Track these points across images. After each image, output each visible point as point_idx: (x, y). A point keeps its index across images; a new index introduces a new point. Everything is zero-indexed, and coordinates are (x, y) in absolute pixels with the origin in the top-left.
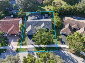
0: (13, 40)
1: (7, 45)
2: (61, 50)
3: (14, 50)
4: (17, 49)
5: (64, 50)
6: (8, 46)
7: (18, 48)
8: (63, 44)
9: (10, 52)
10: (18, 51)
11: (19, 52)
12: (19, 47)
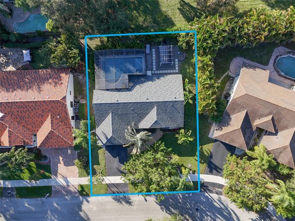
0: (61, 158)
1: (47, 174)
2: (205, 191)
3: (72, 189)
4: (82, 186)
5: (211, 192)
6: (53, 177)
7: (82, 183)
8: (214, 171)
9: (64, 194)
10: (84, 193)
11: (88, 195)
12: (85, 181)
